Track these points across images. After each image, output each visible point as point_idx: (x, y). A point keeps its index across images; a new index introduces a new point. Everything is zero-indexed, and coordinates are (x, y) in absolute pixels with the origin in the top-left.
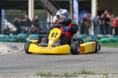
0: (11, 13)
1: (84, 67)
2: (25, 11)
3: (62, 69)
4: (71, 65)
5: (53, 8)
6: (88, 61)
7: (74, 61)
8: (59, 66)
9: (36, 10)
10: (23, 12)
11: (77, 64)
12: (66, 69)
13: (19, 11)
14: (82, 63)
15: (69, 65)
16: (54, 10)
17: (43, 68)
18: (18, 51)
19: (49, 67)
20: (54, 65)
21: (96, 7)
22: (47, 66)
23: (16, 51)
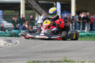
0: (7, 13)
1: (66, 56)
2: (18, 12)
4: (55, 54)
5: (40, 9)
6: (68, 51)
7: (58, 52)
8: (45, 56)
9: (26, 11)
10: (16, 13)
11: (60, 54)
12: (51, 58)
13: (13, 11)
14: (64, 53)
15: (53, 55)
16: (41, 11)
17: (32, 57)
18: (13, 44)
19: (37, 56)
20: (41, 55)
21: (75, 8)
22: (36, 56)
23: (11, 44)
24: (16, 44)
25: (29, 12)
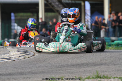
0: (21, 16)
1: (98, 71)
2: (36, 15)
3: (75, 74)
4: (84, 69)
6: (101, 64)
7: (88, 65)
8: (72, 70)
10: (33, 16)
11: (91, 68)
12: (79, 74)
13: (29, 14)
14: (96, 67)
15: (82, 69)
17: (55, 73)
18: (30, 56)
19: (62, 71)
20: (67, 70)
21: (109, 8)
22: (59, 71)
23: (27, 56)
24: (34, 55)
25: (50, 14)
